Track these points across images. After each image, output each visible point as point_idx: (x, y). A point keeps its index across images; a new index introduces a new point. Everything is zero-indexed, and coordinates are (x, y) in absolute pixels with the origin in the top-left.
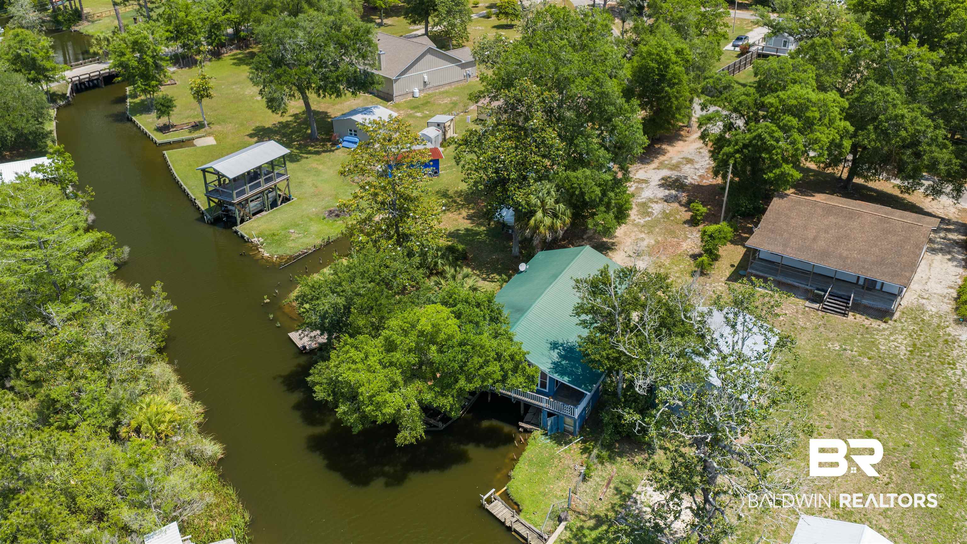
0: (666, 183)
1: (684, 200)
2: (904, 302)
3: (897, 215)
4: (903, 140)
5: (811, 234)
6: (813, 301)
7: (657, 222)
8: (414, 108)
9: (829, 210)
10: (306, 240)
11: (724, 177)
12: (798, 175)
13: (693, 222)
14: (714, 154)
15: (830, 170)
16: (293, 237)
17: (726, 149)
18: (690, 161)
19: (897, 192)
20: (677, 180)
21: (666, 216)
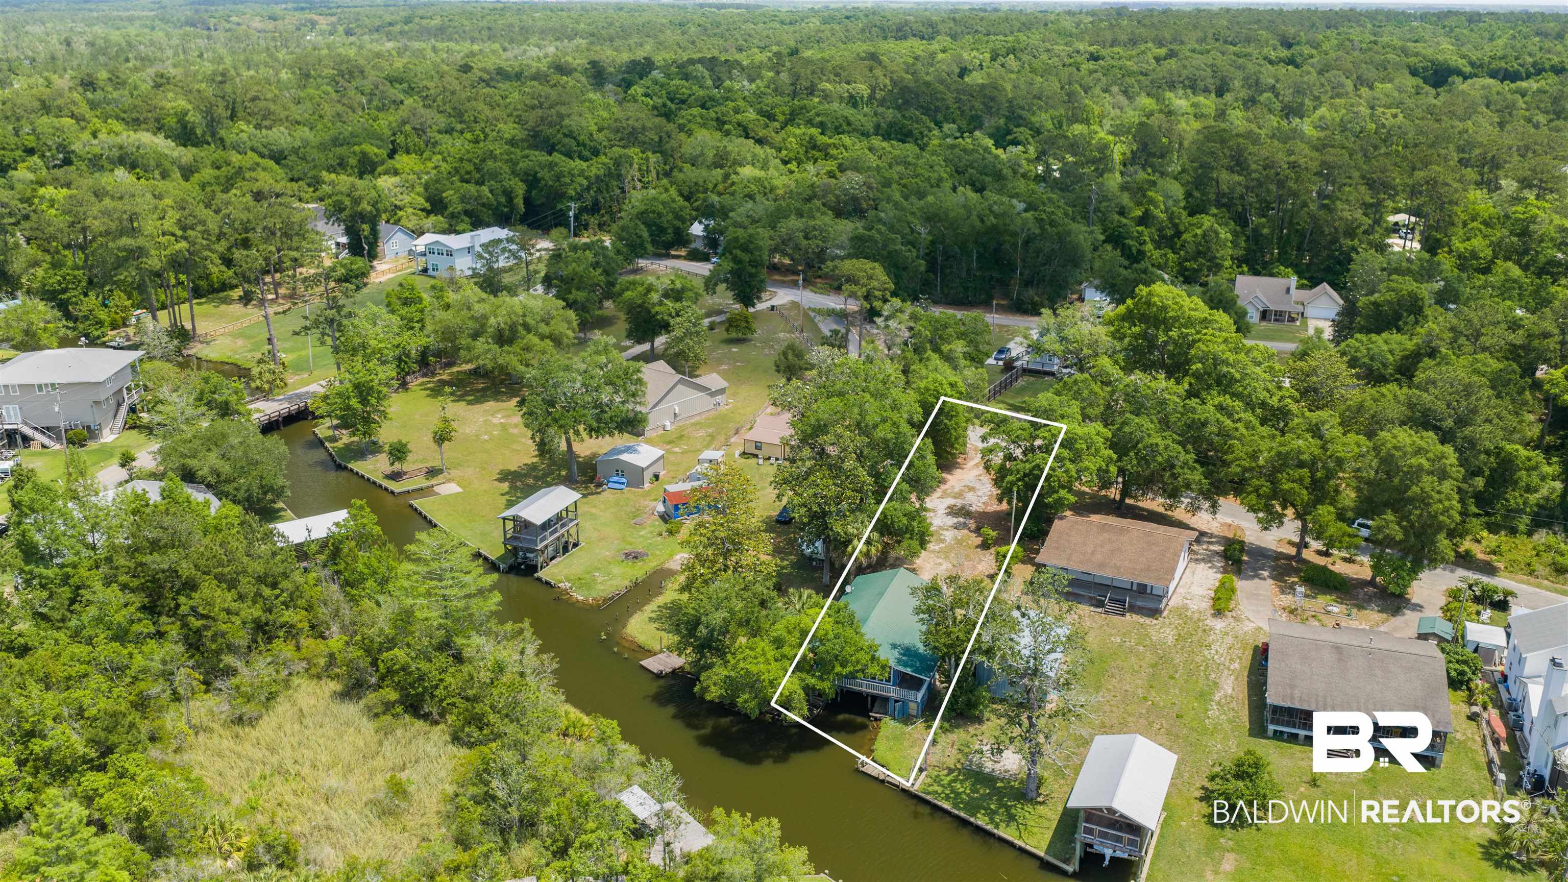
0: (953, 511)
1: (973, 526)
2: (1171, 603)
3: (1161, 529)
4: (1160, 464)
5: (1089, 549)
6: (1097, 606)
7: (951, 548)
8: (670, 442)
9: (1103, 528)
10: (614, 582)
11: (1010, 503)
12: (1072, 499)
13: (985, 546)
14: (997, 482)
15: (1103, 493)
16: (600, 580)
17: (1009, 478)
18: (972, 489)
19: (1161, 510)
20: (963, 508)
21: (959, 542)
